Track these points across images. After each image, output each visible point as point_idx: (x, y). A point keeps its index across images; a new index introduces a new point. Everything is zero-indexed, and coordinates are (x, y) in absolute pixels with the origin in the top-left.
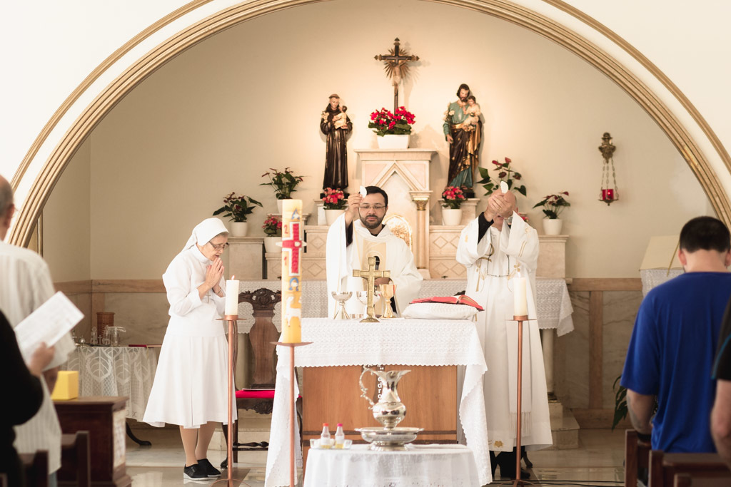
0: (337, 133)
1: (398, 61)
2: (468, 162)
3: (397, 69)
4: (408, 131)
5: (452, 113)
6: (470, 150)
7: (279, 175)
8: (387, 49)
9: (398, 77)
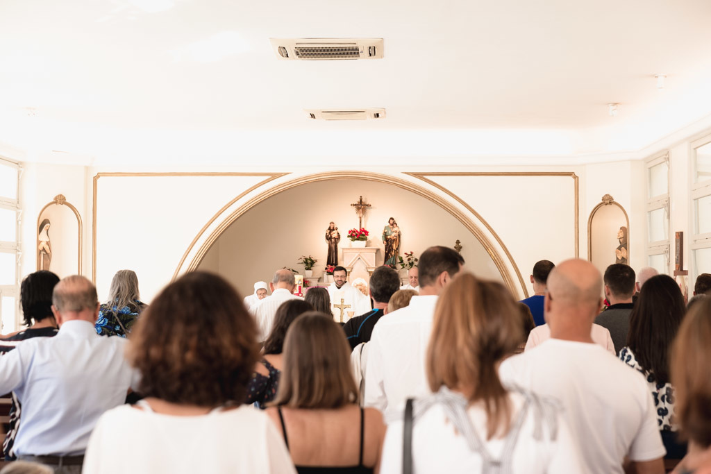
0: (333, 240)
1: (362, 207)
2: (393, 254)
3: (361, 210)
4: (366, 239)
5: (386, 231)
6: (394, 248)
7: (306, 259)
8: (356, 201)
9: (361, 214)
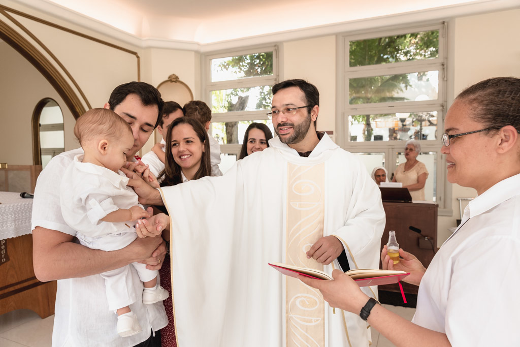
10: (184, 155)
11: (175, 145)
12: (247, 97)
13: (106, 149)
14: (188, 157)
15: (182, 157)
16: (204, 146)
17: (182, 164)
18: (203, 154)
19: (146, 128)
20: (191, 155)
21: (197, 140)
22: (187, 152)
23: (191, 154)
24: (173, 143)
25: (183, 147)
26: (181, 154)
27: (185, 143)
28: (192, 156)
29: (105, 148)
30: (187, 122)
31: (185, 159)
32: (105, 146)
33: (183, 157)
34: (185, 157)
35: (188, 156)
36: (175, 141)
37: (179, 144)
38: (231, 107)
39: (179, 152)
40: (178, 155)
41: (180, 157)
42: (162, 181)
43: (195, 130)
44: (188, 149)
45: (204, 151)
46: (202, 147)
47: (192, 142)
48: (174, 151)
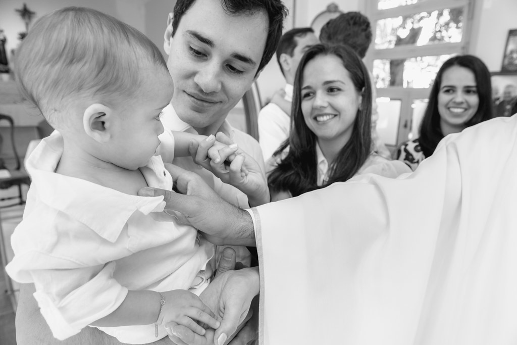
10: (322, 115)
11: (307, 95)
12: (420, 29)
13: (106, 125)
14: (330, 119)
15: (319, 119)
16: (360, 98)
17: (319, 132)
18: (359, 112)
19: (238, 65)
20: (335, 115)
21: (349, 87)
22: (329, 110)
23: (336, 113)
24: (304, 92)
25: (321, 99)
26: (316, 113)
27: (326, 92)
28: (337, 118)
29: (103, 123)
30: (331, 52)
31: (324, 123)
32: (103, 119)
33: (321, 119)
34: (325, 118)
35: (331, 116)
36: (308, 87)
37: (314, 93)
38: (399, 41)
39: (314, 109)
40: (311, 113)
41: (315, 118)
42: (282, 161)
43: (347, 67)
44: (331, 105)
45: (361, 109)
46: (357, 99)
47: (339, 90)
48: (306, 106)
